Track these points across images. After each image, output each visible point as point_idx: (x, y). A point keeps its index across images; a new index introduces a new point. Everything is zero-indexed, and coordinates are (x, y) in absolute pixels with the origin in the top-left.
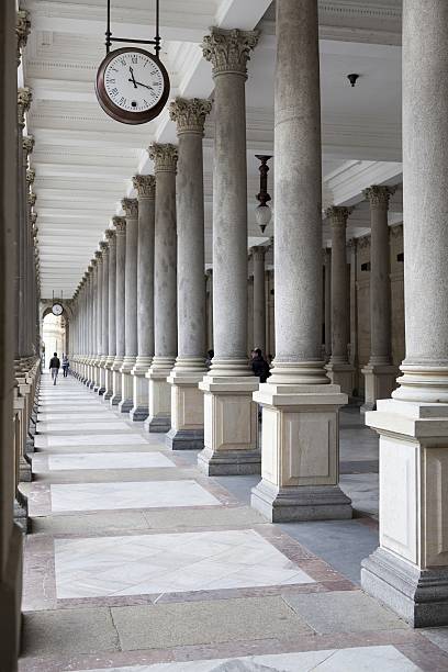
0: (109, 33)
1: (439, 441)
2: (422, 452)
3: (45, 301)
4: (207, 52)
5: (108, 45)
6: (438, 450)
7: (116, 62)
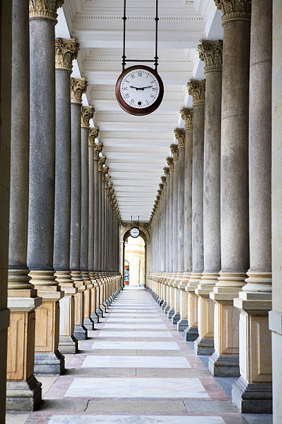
0: (124, 57)
1: (258, 313)
2: (249, 318)
3: (125, 224)
4: (201, 55)
5: (124, 64)
6: (258, 318)
7: (128, 76)
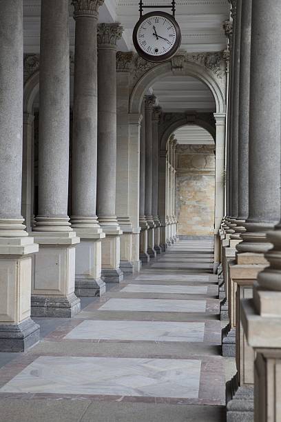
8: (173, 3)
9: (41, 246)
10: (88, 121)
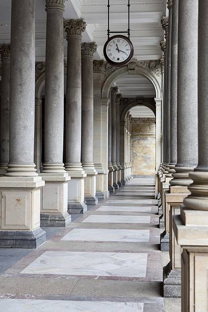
8: (129, 30)
9: (46, 182)
10: (75, 103)
